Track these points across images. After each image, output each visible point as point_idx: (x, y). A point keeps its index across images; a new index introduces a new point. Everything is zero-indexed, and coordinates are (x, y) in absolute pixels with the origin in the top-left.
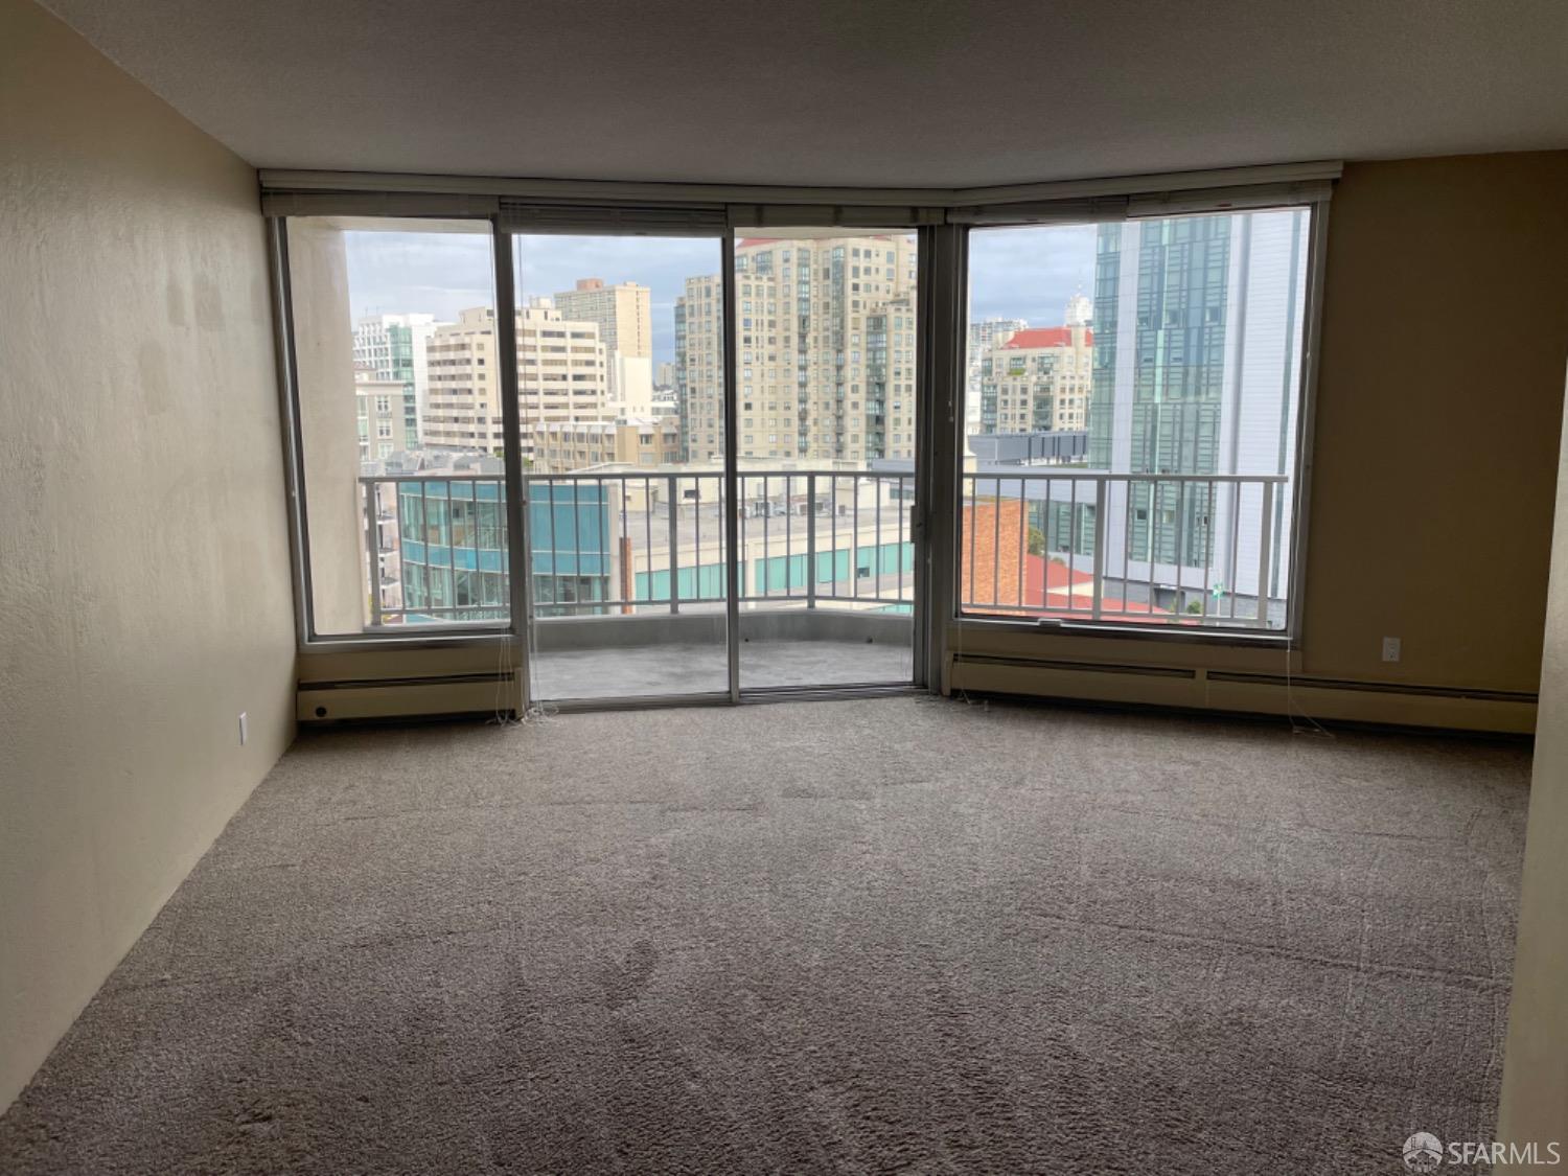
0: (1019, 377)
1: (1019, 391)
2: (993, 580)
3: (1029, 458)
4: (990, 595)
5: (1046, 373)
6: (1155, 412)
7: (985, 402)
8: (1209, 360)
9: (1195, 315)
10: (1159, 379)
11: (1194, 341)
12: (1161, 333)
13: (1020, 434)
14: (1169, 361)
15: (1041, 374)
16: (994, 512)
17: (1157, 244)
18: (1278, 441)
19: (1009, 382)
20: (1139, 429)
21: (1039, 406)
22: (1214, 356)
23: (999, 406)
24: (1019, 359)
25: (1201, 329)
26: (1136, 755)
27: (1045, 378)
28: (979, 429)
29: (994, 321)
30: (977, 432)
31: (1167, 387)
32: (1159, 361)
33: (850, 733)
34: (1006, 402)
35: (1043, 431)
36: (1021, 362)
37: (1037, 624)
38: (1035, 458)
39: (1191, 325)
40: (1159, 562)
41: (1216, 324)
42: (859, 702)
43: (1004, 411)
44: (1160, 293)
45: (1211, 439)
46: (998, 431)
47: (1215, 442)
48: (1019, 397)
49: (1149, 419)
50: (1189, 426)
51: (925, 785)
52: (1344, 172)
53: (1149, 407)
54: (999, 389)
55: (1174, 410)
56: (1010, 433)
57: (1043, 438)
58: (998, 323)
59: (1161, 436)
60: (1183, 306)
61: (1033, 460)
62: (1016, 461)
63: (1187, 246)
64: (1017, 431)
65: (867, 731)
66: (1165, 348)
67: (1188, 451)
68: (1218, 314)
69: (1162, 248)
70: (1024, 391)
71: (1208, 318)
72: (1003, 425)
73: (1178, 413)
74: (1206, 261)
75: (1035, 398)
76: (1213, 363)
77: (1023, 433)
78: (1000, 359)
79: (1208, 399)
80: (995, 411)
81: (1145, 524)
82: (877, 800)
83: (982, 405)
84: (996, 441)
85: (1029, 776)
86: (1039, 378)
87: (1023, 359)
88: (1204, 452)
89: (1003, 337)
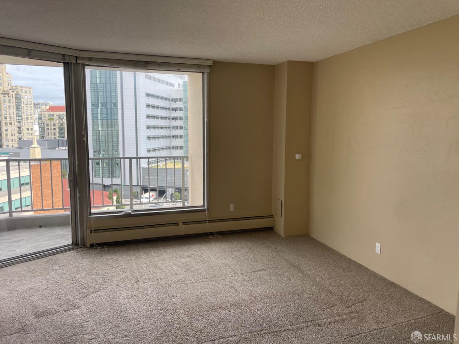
0: (52, 121)
1: (52, 125)
2: (51, 188)
3: (58, 147)
4: (50, 193)
5: (61, 120)
6: (99, 133)
7: (41, 129)
8: (114, 118)
9: (109, 104)
10: (100, 123)
11: (109, 112)
12: (99, 109)
13: (54, 139)
14: (102, 118)
15: (60, 120)
16: (49, 165)
17: (95, 83)
18: (135, 141)
19: (49, 122)
20: (95, 138)
21: (60, 130)
22: (115, 117)
23: (46, 130)
24: (52, 115)
25: (111, 109)
26: (170, 258)
27: (61, 121)
28: (38, 137)
29: (41, 102)
30: (38, 139)
31: (102, 126)
32: (99, 118)
33: (53, 274)
34: (48, 129)
35: (62, 139)
36: (53, 116)
37: (123, 214)
38: (60, 147)
39: (108, 107)
40: (104, 177)
41: (115, 107)
42: (50, 257)
43: (48, 132)
44: (98, 97)
45: (116, 141)
46: (46, 138)
47: (118, 142)
48: (53, 127)
49: (98, 135)
50: (110, 137)
51: (99, 292)
52: (213, 64)
53: (97, 131)
54: (45, 125)
55: (105, 132)
56: (50, 139)
57: (63, 141)
58: (42, 103)
59: (102, 140)
60: (105, 102)
61: (60, 148)
62: (54, 148)
63: (104, 84)
64: (53, 138)
65: (60, 272)
66: (101, 114)
67: (110, 144)
68: (115, 105)
69: (97, 84)
70: (54, 125)
71: (113, 106)
72: (48, 136)
73: (106, 133)
74: (111, 89)
75: (59, 128)
76: (115, 119)
77: (55, 139)
78: (45, 115)
79: (115, 129)
80: (45, 132)
81: (99, 167)
82: (83, 307)
83: (39, 130)
84: (46, 141)
85: (139, 277)
86: (59, 121)
87: (53, 115)
88: (115, 145)
89: (45, 107)
